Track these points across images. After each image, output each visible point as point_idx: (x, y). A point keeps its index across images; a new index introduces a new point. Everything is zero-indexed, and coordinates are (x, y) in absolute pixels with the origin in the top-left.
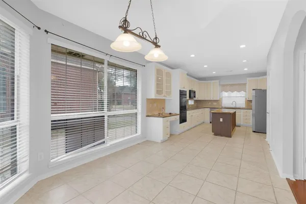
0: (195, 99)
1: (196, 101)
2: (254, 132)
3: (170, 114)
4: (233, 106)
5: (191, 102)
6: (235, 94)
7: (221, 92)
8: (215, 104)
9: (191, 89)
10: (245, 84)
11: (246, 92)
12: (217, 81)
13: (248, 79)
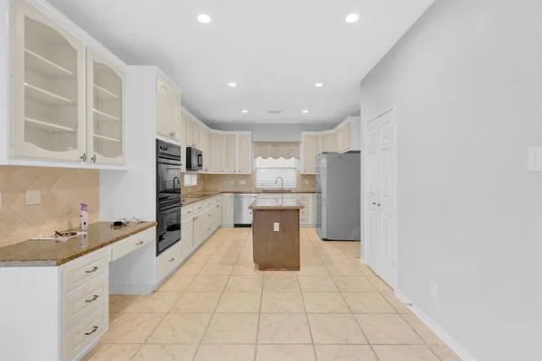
0: (200, 172)
1: (203, 178)
2: (326, 240)
3: (118, 224)
4: (278, 187)
5: (190, 180)
6: (281, 162)
7: (255, 158)
8: (243, 182)
9: (190, 145)
10: (297, 144)
11: (298, 158)
12: (249, 133)
13: (304, 133)
